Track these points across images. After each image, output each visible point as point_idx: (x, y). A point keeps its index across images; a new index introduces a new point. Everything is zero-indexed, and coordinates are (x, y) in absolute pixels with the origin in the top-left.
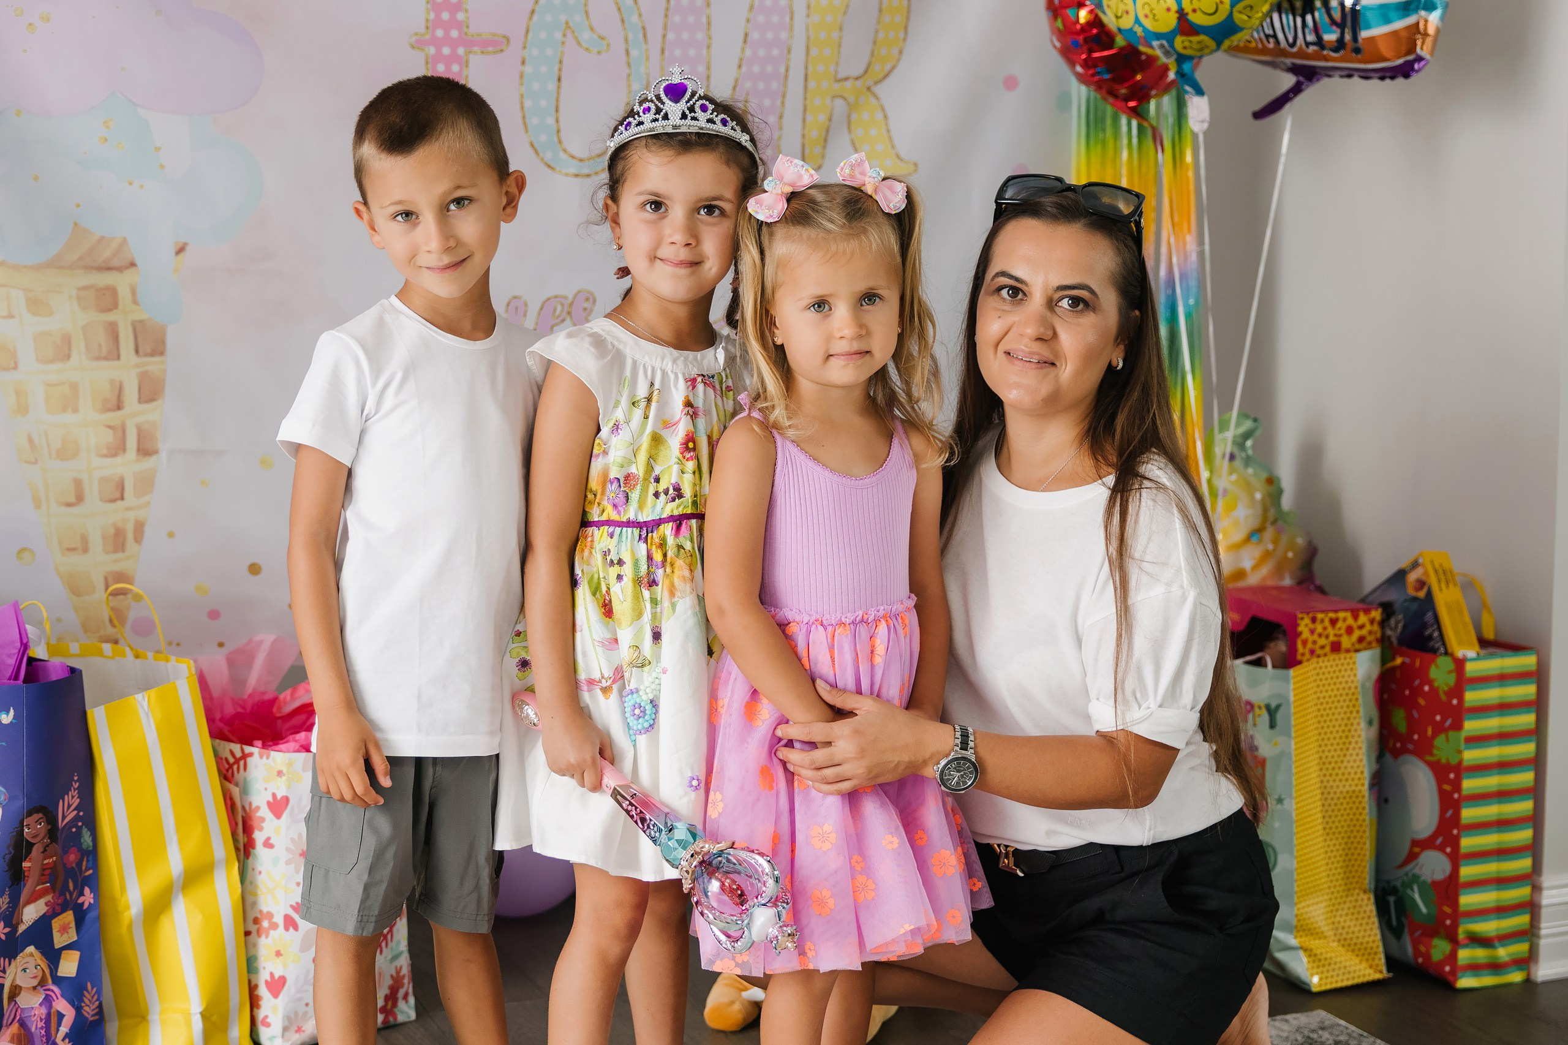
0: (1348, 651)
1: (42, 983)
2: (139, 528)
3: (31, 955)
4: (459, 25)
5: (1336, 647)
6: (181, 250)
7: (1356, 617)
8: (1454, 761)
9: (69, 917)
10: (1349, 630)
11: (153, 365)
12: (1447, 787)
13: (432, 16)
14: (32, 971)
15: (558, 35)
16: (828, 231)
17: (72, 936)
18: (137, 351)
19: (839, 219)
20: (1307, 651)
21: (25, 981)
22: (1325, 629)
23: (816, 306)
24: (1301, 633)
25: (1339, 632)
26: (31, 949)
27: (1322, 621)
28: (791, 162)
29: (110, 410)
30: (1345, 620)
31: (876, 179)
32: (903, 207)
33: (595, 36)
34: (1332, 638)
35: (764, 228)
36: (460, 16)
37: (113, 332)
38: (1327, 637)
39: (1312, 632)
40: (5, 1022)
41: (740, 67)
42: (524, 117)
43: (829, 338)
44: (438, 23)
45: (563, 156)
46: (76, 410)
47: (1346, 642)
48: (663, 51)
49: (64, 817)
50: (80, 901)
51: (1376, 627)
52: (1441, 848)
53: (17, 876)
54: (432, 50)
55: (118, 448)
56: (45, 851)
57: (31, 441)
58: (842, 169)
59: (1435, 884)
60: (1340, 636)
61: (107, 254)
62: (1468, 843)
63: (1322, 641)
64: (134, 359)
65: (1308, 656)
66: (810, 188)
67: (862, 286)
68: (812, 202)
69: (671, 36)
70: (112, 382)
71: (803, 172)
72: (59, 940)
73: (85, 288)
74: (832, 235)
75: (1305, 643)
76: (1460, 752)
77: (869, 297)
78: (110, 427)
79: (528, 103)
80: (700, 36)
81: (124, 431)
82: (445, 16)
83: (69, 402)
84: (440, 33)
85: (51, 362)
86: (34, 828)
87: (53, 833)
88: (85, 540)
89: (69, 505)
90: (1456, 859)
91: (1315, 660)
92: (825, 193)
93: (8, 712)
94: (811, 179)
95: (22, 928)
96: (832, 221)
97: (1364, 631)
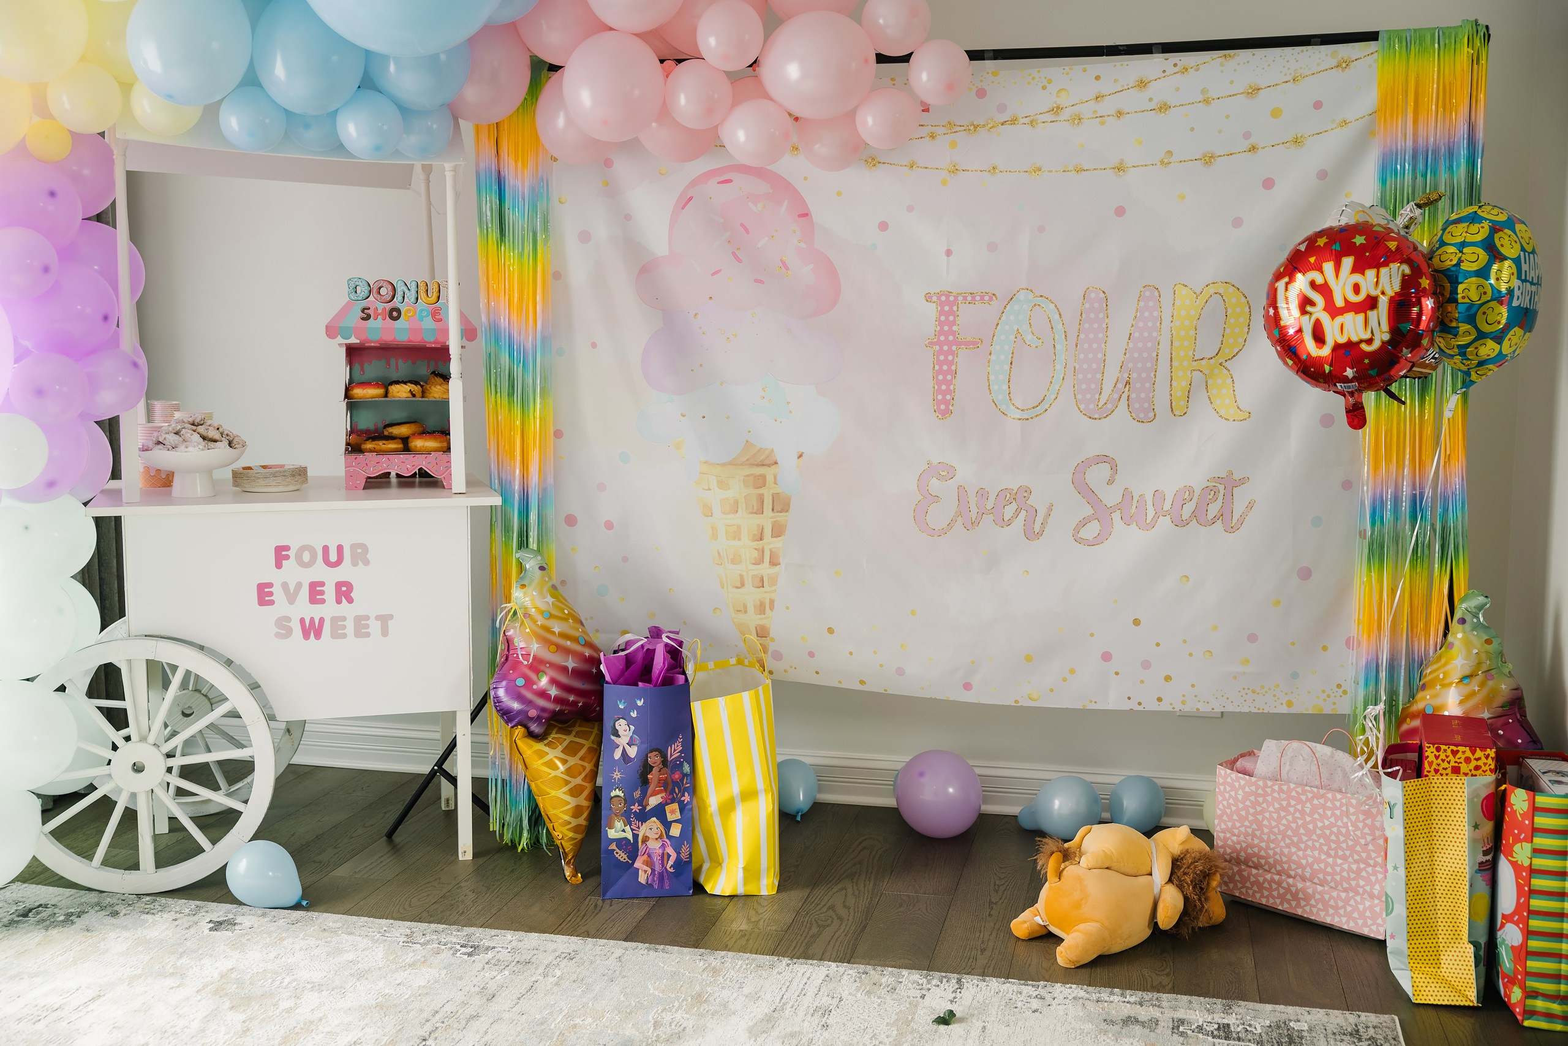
0: (1466, 774)
1: (661, 837)
2: (772, 602)
3: (655, 822)
4: (953, 333)
5: (1456, 770)
6: (800, 456)
7: (1473, 753)
8: (1527, 863)
9: (675, 806)
10: (1467, 761)
11: (781, 517)
12: (1523, 882)
13: (939, 328)
14: (655, 830)
15: (1012, 338)
17: (678, 816)
18: (773, 510)
20: (1432, 770)
21: (652, 835)
22: (1447, 757)
24: (1428, 757)
25: (1458, 761)
26: (654, 819)
27: (1445, 750)
29: (756, 540)
30: (1464, 752)
33: (1035, 337)
34: (1452, 763)
36: (955, 328)
37: (761, 500)
38: (1449, 762)
39: (1437, 757)
40: (639, 854)
41: (1125, 354)
42: (989, 385)
44: (941, 332)
45: (1012, 408)
46: (740, 539)
47: (1464, 768)
48: (1077, 346)
49: (671, 757)
50: (683, 799)
51: (1490, 761)
52: (1517, 924)
53: (645, 782)
54: (937, 348)
55: (759, 561)
56: (660, 771)
57: (719, 553)
59: (1513, 947)
60: (1461, 763)
61: (763, 457)
62: (1535, 924)
63: (1445, 765)
64: (771, 514)
65: (1433, 772)
69: (1082, 336)
70: (758, 526)
72: (670, 818)
73: (748, 476)
75: (1431, 764)
76: (1530, 858)
78: (756, 549)
79: (992, 377)
80: (1101, 335)
81: (763, 552)
82: (946, 328)
83: (737, 536)
84: (942, 338)
85: (728, 514)
86: (654, 759)
87: (665, 762)
88: (745, 607)
89: (737, 588)
91: (1438, 776)
93: (641, 700)
95: (648, 808)
97: (1480, 763)
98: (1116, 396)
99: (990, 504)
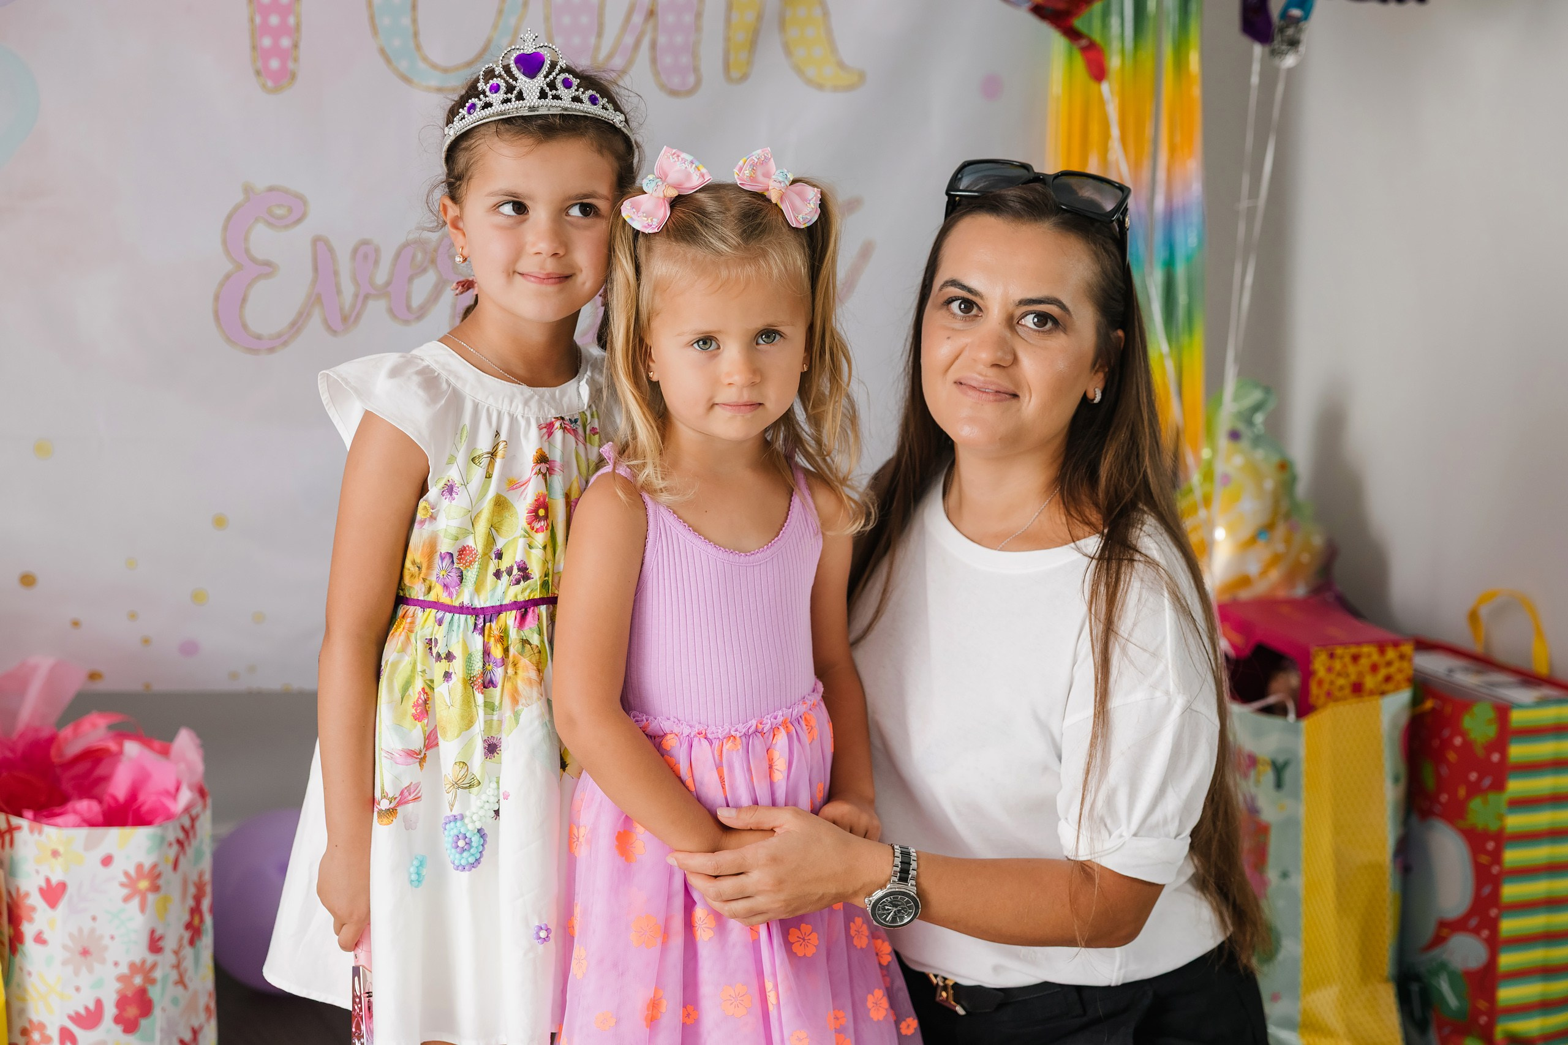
0: (1372, 693)
5: (1357, 688)
7: (1382, 653)
8: (1493, 827)
10: (1374, 668)
12: (1484, 859)
16: (719, 253)
19: (734, 239)
20: (1323, 696)
22: (1345, 667)
23: (701, 343)
24: (1316, 672)
25: (1361, 671)
27: (1342, 657)
28: (678, 156)
30: (1369, 655)
31: (782, 185)
32: (815, 218)
34: (1353, 678)
35: (641, 239)
38: (1347, 677)
39: (1330, 670)
42: (372, 17)
43: (715, 382)
45: (422, 66)
47: (1370, 682)
51: (1407, 663)
52: (1476, 931)
58: (741, 169)
59: (1469, 975)
60: (1363, 675)
62: (1509, 926)
63: (1341, 681)
65: (1322, 699)
66: (700, 191)
67: (759, 323)
68: (701, 211)
71: (692, 170)
74: (723, 258)
75: (1320, 683)
76: (1501, 817)
77: (769, 333)
90: (1495, 944)
91: (1331, 704)
92: (718, 199)
94: (701, 180)
96: (723, 240)
97: (1392, 670)
98: (629, 40)
99: (381, 278)
